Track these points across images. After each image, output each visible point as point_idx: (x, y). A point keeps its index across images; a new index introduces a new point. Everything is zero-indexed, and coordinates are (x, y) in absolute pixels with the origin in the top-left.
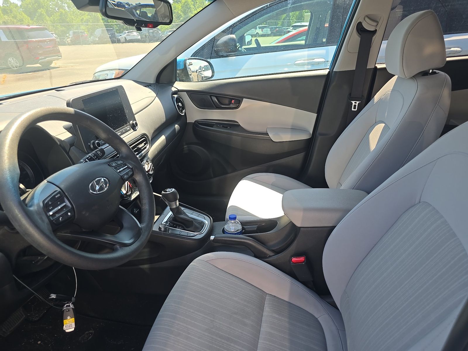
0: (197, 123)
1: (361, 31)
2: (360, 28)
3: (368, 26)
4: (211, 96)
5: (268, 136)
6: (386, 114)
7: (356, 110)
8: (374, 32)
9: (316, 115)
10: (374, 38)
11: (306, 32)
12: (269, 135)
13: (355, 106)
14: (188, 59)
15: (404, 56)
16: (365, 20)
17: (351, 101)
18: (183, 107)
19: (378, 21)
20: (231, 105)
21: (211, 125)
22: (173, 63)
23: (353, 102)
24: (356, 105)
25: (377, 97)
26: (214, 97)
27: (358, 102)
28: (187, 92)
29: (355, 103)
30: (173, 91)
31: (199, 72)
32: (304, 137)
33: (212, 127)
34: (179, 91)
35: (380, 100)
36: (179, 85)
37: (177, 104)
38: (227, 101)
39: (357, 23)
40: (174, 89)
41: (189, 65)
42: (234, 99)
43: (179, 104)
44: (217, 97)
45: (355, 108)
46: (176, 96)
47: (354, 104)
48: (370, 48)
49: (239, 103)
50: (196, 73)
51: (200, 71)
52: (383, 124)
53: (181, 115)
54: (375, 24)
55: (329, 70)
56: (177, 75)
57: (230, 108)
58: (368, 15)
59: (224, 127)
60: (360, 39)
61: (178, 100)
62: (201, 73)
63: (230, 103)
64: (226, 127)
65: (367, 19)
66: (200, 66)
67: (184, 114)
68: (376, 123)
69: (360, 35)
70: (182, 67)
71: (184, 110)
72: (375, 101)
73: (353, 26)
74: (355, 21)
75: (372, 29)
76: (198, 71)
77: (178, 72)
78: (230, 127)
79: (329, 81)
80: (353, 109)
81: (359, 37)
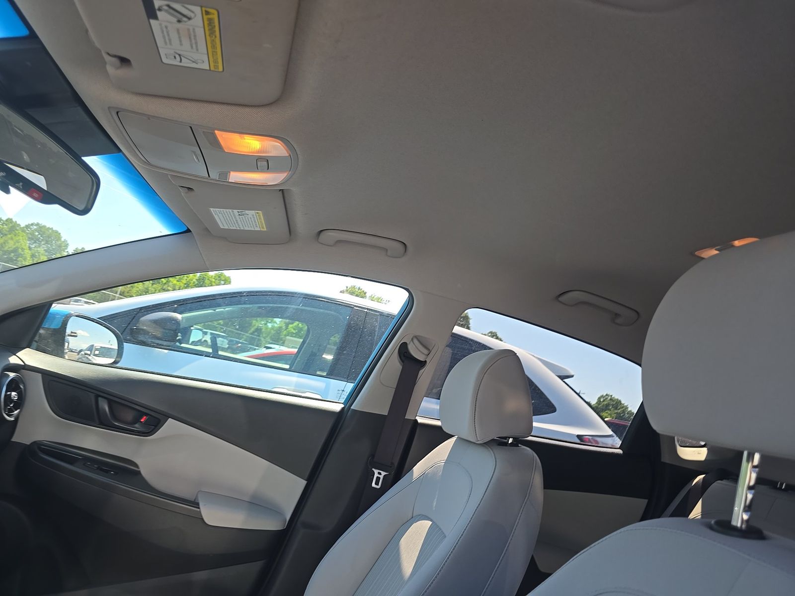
0: (38, 448)
1: (404, 356)
2: (404, 352)
3: (416, 352)
4: (97, 396)
5: (199, 510)
6: (435, 504)
7: (378, 487)
8: (423, 364)
9: (304, 483)
10: (421, 372)
11: (293, 356)
12: (199, 508)
13: (378, 478)
14: (77, 316)
15: (477, 404)
16: (413, 342)
17: (373, 469)
18: (19, 404)
19: (431, 349)
20: (137, 425)
21: (71, 460)
22: (40, 310)
23: (376, 471)
24: (380, 478)
25: (418, 469)
26: (103, 399)
27: (383, 473)
28: (46, 374)
29: (380, 474)
30: (10, 364)
31: (86, 354)
32: (271, 525)
33: (71, 464)
34: (25, 367)
35: (424, 475)
36: (28, 357)
37: (6, 391)
38: (129, 416)
39: (402, 342)
40: (13, 360)
41: (69, 335)
42: (146, 414)
43: (11, 394)
44: (111, 403)
45: (377, 483)
46: (12, 375)
47: (376, 475)
48: (415, 384)
49: (156, 426)
50: (78, 354)
51: (89, 352)
52: (429, 522)
53: (4, 417)
54: (426, 352)
55: (343, 406)
56: (37, 338)
57: (133, 431)
58: (419, 336)
59: (102, 470)
60: (401, 367)
61: (13, 385)
62: (87, 358)
63: (136, 420)
64: (107, 472)
65: (416, 341)
66: (93, 345)
67: (12, 419)
68: (414, 519)
69: (403, 362)
70: (56, 325)
71: (18, 411)
72: (414, 478)
73: (394, 345)
74: (398, 338)
75: (421, 358)
76: (83, 353)
77: (41, 331)
78: (116, 473)
79: (340, 425)
80: (373, 485)
81: (401, 365)
